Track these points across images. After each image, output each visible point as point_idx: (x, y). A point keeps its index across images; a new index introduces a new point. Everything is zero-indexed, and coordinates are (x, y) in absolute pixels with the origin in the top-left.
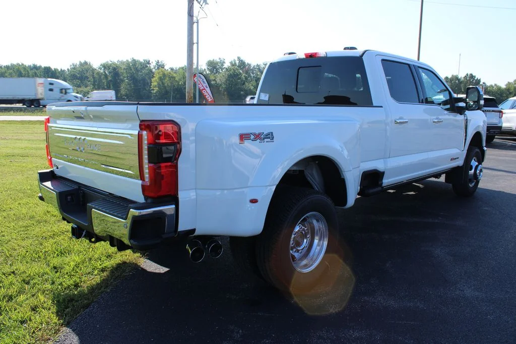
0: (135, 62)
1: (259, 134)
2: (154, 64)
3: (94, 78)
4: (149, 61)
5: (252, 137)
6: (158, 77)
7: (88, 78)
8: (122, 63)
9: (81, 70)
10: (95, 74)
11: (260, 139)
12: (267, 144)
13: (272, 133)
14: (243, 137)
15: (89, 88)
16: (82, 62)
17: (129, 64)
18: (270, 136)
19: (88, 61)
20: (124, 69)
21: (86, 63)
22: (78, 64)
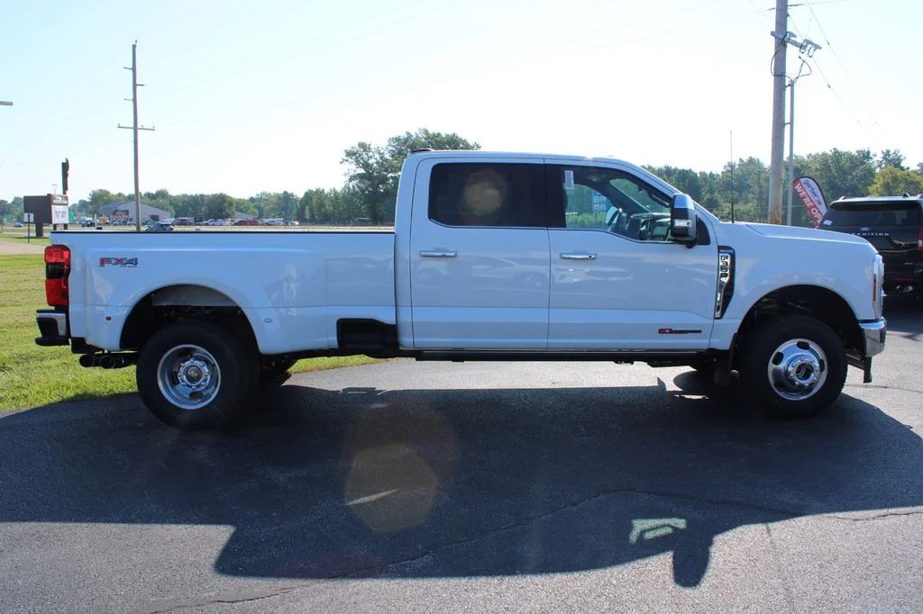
0: (837, 155)
1: (122, 259)
2: (879, 157)
3: (760, 187)
4: (869, 153)
5: (114, 261)
6: (881, 183)
7: (750, 187)
8: (815, 157)
9: (741, 174)
10: (761, 181)
11: (122, 263)
12: (129, 269)
13: (136, 259)
14: (103, 262)
15: (750, 204)
16: (745, 161)
17: (827, 161)
18: (134, 262)
19: (755, 156)
20: (817, 170)
21: (751, 161)
22: (738, 162)
